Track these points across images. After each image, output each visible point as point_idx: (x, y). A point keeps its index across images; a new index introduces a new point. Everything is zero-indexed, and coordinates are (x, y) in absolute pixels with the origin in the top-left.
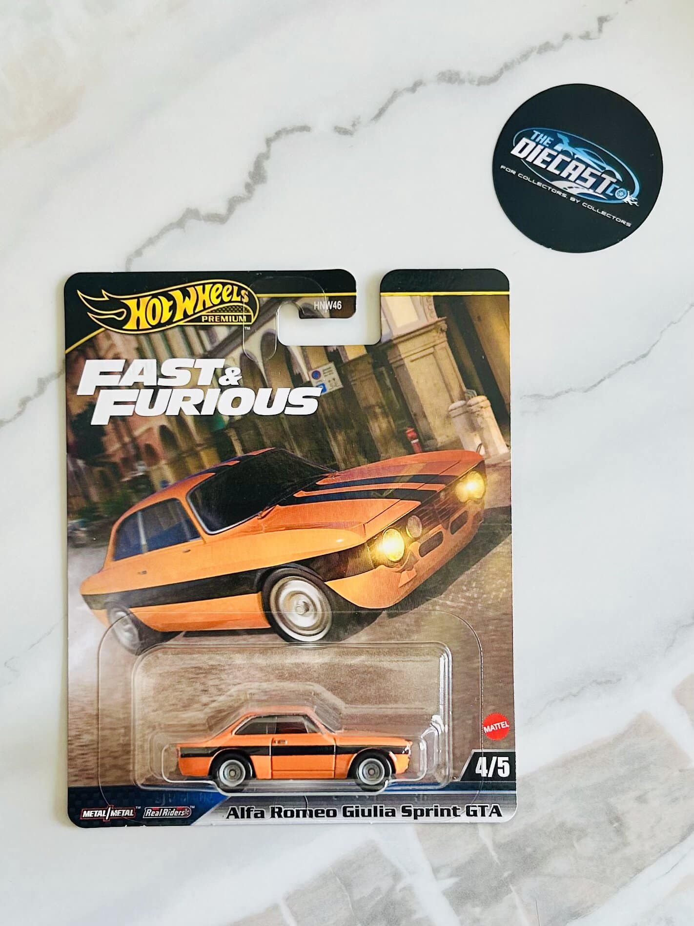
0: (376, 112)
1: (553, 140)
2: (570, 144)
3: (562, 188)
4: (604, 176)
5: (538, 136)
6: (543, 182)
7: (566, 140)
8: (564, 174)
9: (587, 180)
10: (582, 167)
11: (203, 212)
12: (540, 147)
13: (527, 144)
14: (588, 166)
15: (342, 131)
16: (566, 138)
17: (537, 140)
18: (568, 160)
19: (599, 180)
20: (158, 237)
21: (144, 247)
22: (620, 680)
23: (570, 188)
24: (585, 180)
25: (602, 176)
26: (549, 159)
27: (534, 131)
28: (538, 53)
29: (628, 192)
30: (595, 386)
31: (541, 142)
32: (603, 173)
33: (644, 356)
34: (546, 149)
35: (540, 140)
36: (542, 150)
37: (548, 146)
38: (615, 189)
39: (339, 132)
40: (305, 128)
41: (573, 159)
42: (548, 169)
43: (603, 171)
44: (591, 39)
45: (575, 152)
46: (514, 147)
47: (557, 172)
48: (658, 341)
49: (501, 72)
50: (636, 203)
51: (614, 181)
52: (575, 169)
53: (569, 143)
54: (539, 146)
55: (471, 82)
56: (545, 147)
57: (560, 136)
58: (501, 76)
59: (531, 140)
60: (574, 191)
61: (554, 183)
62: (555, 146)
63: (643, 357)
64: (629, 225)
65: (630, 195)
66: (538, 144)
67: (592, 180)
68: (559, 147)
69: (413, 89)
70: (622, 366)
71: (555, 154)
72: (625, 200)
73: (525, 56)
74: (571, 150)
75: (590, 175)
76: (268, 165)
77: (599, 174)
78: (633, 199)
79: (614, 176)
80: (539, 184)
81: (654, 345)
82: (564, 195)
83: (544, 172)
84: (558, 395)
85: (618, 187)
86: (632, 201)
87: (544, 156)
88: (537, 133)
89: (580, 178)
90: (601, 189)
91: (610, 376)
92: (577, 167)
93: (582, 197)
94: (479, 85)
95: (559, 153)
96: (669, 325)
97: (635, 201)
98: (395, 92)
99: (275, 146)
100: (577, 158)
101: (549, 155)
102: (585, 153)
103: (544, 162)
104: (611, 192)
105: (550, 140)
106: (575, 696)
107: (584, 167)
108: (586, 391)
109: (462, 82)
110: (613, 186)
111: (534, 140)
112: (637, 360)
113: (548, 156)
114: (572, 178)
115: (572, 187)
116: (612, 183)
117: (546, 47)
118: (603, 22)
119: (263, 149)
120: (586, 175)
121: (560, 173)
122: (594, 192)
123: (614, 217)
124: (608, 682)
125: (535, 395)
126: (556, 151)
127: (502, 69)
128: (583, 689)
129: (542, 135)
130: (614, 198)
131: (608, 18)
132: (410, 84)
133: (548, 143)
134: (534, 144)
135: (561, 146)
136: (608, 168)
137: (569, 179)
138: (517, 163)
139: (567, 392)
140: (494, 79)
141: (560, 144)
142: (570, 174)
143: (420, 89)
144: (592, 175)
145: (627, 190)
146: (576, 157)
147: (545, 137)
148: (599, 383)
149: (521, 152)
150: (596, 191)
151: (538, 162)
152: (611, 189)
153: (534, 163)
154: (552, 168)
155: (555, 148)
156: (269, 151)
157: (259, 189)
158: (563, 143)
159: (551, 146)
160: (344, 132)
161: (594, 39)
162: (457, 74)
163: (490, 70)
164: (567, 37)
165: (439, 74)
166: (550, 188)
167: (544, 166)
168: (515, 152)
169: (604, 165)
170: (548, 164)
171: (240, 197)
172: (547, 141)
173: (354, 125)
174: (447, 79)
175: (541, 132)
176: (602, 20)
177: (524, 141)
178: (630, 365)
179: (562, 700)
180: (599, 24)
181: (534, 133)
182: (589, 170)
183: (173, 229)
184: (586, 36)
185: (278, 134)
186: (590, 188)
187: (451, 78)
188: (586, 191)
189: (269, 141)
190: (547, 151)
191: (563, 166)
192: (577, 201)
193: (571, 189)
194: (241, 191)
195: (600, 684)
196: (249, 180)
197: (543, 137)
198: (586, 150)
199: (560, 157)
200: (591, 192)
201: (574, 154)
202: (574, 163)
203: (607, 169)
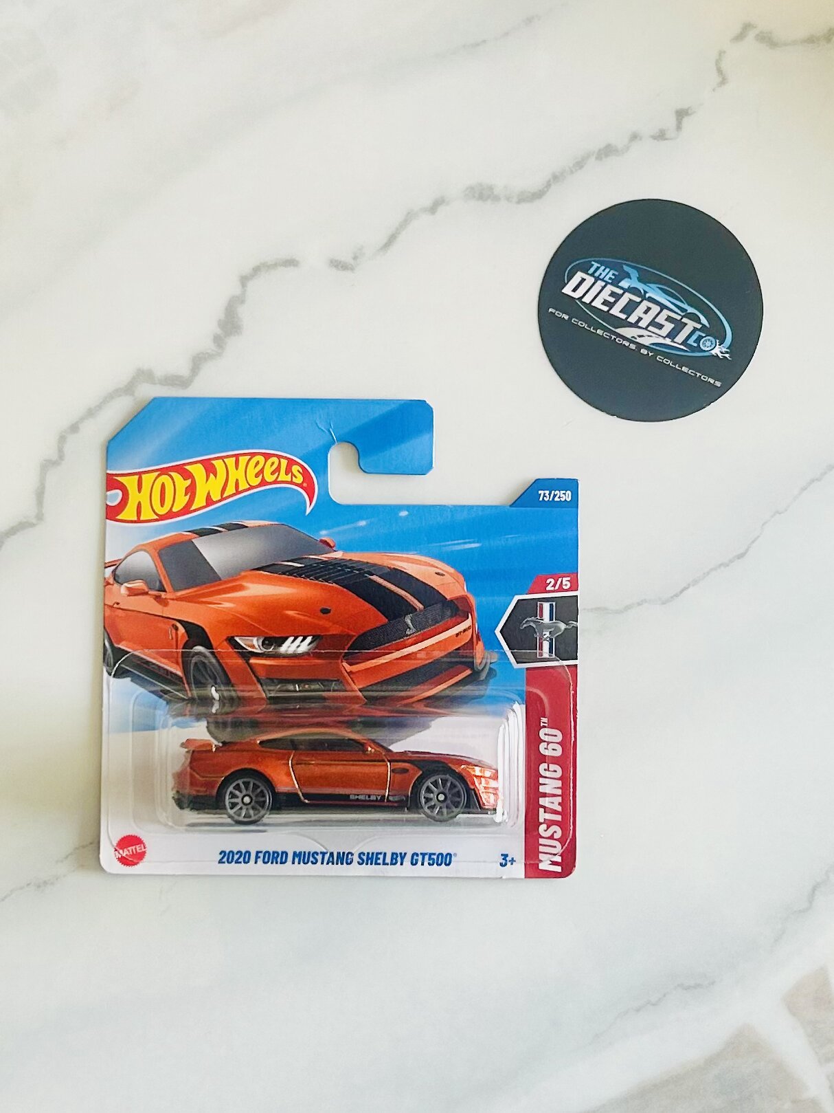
0: (385, 241)
1: (617, 273)
2: (640, 280)
3: (629, 337)
4: (685, 320)
5: (598, 268)
6: (605, 329)
7: (634, 274)
8: (632, 319)
9: (663, 326)
10: (656, 309)
11: (159, 373)
12: (600, 284)
13: (583, 280)
14: (663, 307)
15: (338, 265)
16: (636, 272)
17: (596, 274)
18: (638, 300)
19: (679, 326)
20: (99, 407)
21: (82, 419)
22: (713, 983)
23: (640, 336)
24: (660, 326)
25: (683, 320)
26: (612, 300)
27: (593, 263)
28: (597, 158)
29: (718, 341)
30: (676, 595)
31: (601, 277)
32: (683, 317)
33: (741, 556)
34: (609, 286)
35: (601, 274)
36: (603, 288)
37: (610, 281)
38: (700, 338)
39: (336, 266)
40: (291, 263)
41: (644, 298)
42: (611, 312)
43: (683, 314)
44: (667, 139)
45: (647, 289)
46: (566, 284)
47: (623, 316)
48: (758, 537)
49: (548, 185)
50: (727, 355)
51: (699, 326)
52: (646, 312)
53: (638, 278)
54: (599, 282)
55: (508, 199)
56: (607, 283)
57: (626, 268)
58: (548, 190)
59: (588, 274)
60: (646, 341)
61: (618, 330)
62: (620, 282)
63: (739, 558)
64: (718, 384)
65: (720, 345)
66: (597, 279)
67: (669, 327)
68: (625, 284)
69: (433, 209)
70: (712, 570)
71: (620, 292)
72: (713, 352)
73: (580, 164)
74: (641, 287)
75: (666, 320)
76: (243, 312)
77: (679, 318)
78: (724, 350)
79: (698, 321)
80: (599, 332)
81: (753, 542)
82: (633, 347)
83: (607, 316)
84: (628, 608)
85: (704, 335)
86: (722, 353)
87: (605, 295)
88: (596, 265)
89: (653, 323)
90: (681, 338)
91: (695, 582)
92: (649, 309)
93: (654, 349)
94: (519, 202)
95: (625, 291)
96: (772, 517)
97: (727, 353)
98: (409, 213)
99: (251, 285)
100: (649, 297)
101: (613, 294)
102: (661, 292)
103: (605, 303)
104: (694, 342)
105: (613, 275)
106: (653, 1005)
107: (658, 309)
108: (663, 603)
109: (496, 198)
110: (698, 333)
111: (592, 275)
112: (731, 561)
113: (609, 296)
114: (643, 324)
115: (642, 336)
116: (695, 329)
117: (607, 151)
118: (683, 117)
119: (237, 291)
120: (660, 319)
121: (627, 318)
122: (673, 341)
123: (698, 374)
124: (697, 986)
125: (597, 609)
126: (621, 288)
127: (549, 181)
128: (664, 996)
129: (603, 268)
130: (699, 349)
131: (690, 112)
132: (428, 203)
133: (610, 278)
134: (593, 280)
135: (629, 282)
136: (690, 310)
137: (640, 324)
138: (570, 304)
139: (639, 604)
140: (538, 195)
141: (626, 279)
142: (640, 319)
143: (442, 210)
144: (669, 319)
145: (715, 338)
146: (647, 295)
147: (607, 270)
148: (682, 591)
149: (574, 290)
150: (675, 340)
151: (597, 303)
152: (694, 337)
153: (593, 304)
154: (615, 311)
155: (619, 285)
156: (244, 293)
157: (233, 343)
158: (631, 279)
159: (615, 282)
160: (342, 267)
161: (671, 139)
162: (491, 188)
163: (533, 182)
164: (635, 137)
165: (467, 189)
166: (613, 337)
167: (605, 308)
168: (567, 290)
169: (685, 306)
170: (611, 305)
171: (207, 353)
172: (610, 275)
173: (355, 258)
174: (477, 195)
175: (602, 263)
176: (681, 114)
177: (579, 276)
178: (722, 568)
179: (638, 1010)
180: (677, 119)
181: (593, 265)
182: (666, 313)
183: (120, 396)
184: (661, 136)
185: (256, 270)
186: (668, 336)
187: (482, 194)
188: (661, 341)
189: (244, 280)
190: (610, 288)
191: (630, 308)
192: (650, 354)
193: (643, 338)
194: (208, 345)
195: (688, 988)
196: (219, 331)
197: (604, 270)
198: (660, 286)
199: (627, 297)
200: (668, 341)
201: (645, 292)
202: (645, 304)
203: (688, 311)
